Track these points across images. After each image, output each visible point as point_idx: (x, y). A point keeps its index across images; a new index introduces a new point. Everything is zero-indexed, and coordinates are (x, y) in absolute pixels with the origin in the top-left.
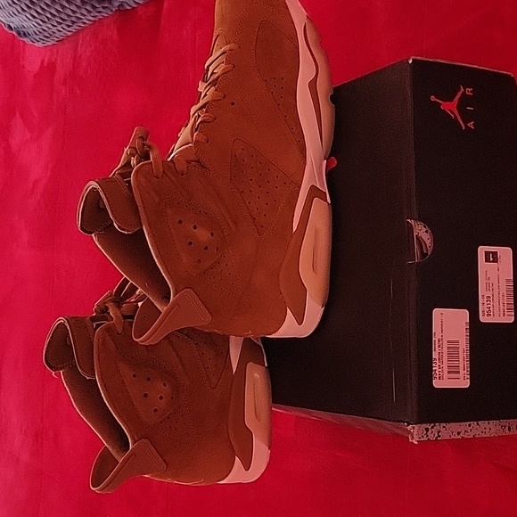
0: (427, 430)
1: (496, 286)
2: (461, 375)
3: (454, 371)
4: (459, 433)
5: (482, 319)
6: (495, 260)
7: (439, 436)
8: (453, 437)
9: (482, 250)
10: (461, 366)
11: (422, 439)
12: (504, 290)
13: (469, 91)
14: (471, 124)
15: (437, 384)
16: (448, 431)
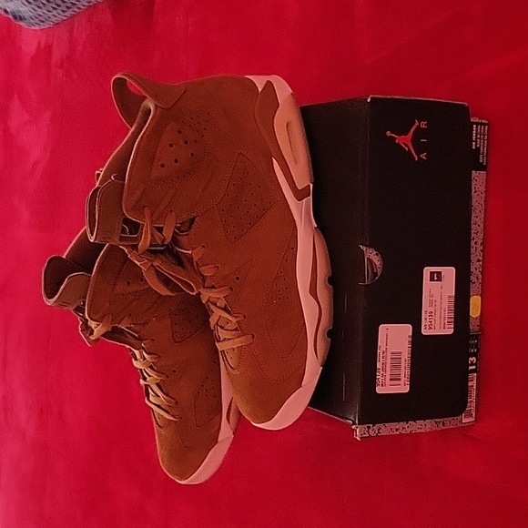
0: (369, 428)
1: (438, 303)
2: (402, 382)
3: (395, 378)
4: (397, 430)
5: (424, 332)
6: (439, 279)
7: (379, 433)
8: (392, 433)
9: (427, 270)
10: (402, 376)
11: (364, 436)
12: (445, 305)
13: (423, 125)
14: (423, 156)
15: (379, 390)
16: (387, 429)
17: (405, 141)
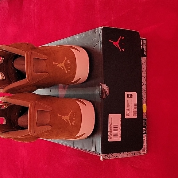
0: (106, 156)
1: (131, 105)
2: (118, 137)
3: (115, 135)
4: (117, 157)
5: (126, 117)
6: (131, 97)
7: (110, 158)
8: (115, 158)
9: (126, 93)
10: (118, 134)
11: (104, 159)
12: (133, 107)
13: (123, 38)
14: (123, 50)
15: (110, 140)
16: (113, 156)
17: (116, 44)
